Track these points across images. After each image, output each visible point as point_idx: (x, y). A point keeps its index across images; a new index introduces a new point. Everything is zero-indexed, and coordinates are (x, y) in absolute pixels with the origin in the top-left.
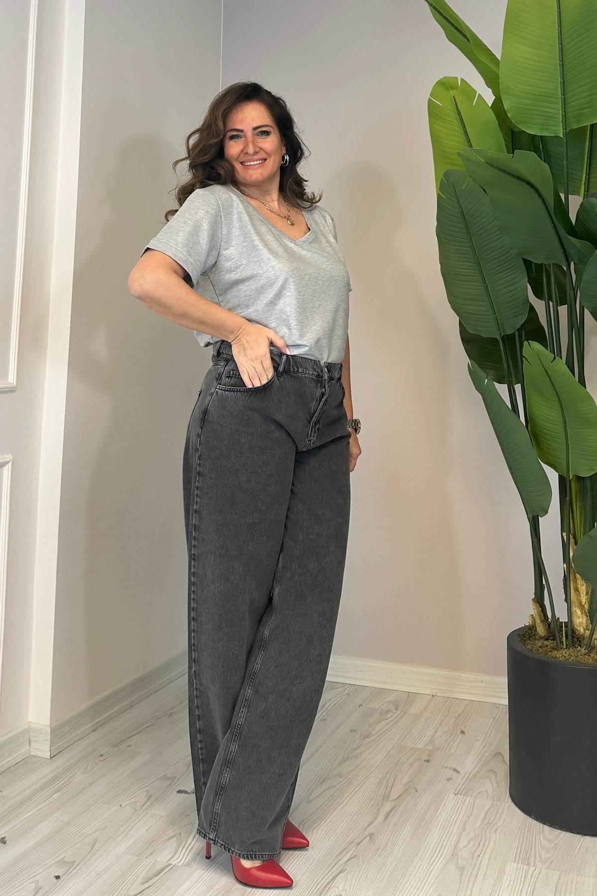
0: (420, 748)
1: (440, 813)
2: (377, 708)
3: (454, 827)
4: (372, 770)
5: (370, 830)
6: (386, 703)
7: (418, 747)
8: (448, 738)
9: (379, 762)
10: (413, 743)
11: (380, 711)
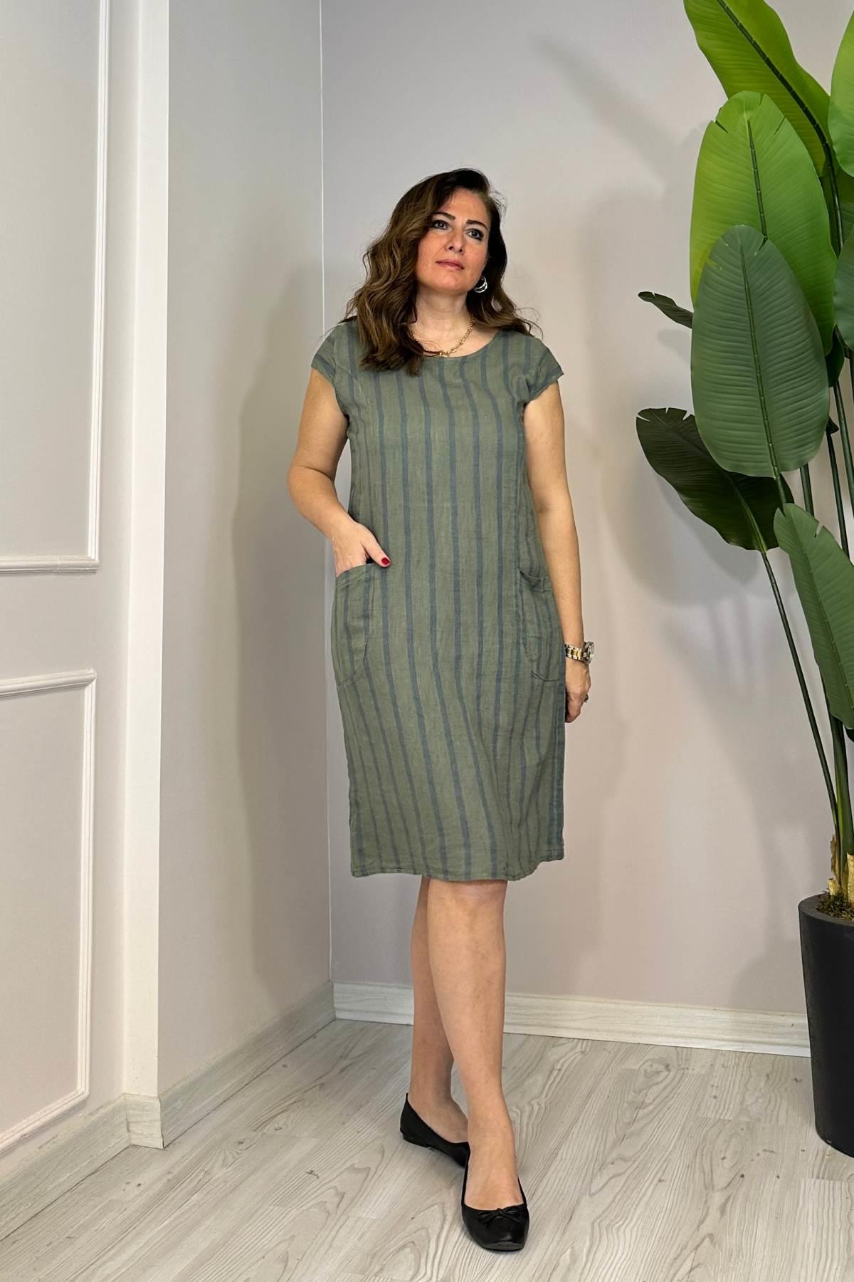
0: (730, 1121)
1: (804, 1204)
2: (637, 1068)
3: (834, 1222)
4: (670, 1150)
5: (705, 1229)
6: (646, 1061)
7: (726, 1118)
8: (767, 1107)
9: (674, 1140)
10: (717, 1113)
11: (643, 1074)
